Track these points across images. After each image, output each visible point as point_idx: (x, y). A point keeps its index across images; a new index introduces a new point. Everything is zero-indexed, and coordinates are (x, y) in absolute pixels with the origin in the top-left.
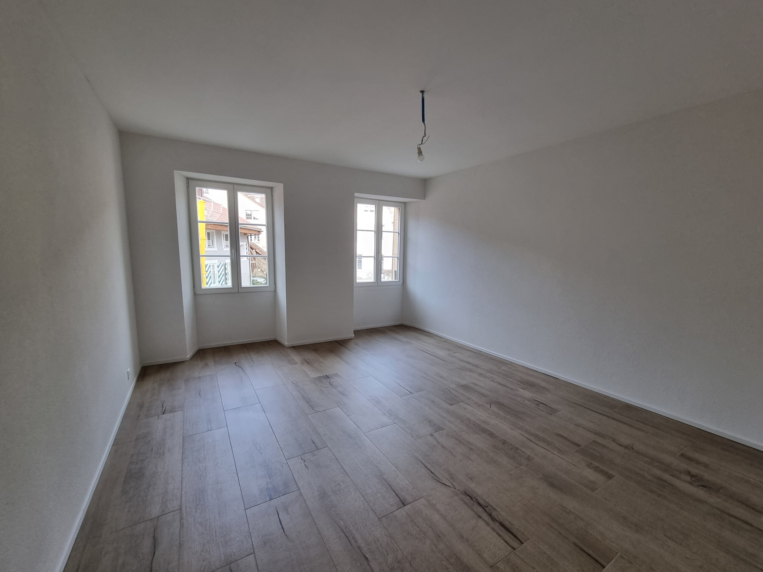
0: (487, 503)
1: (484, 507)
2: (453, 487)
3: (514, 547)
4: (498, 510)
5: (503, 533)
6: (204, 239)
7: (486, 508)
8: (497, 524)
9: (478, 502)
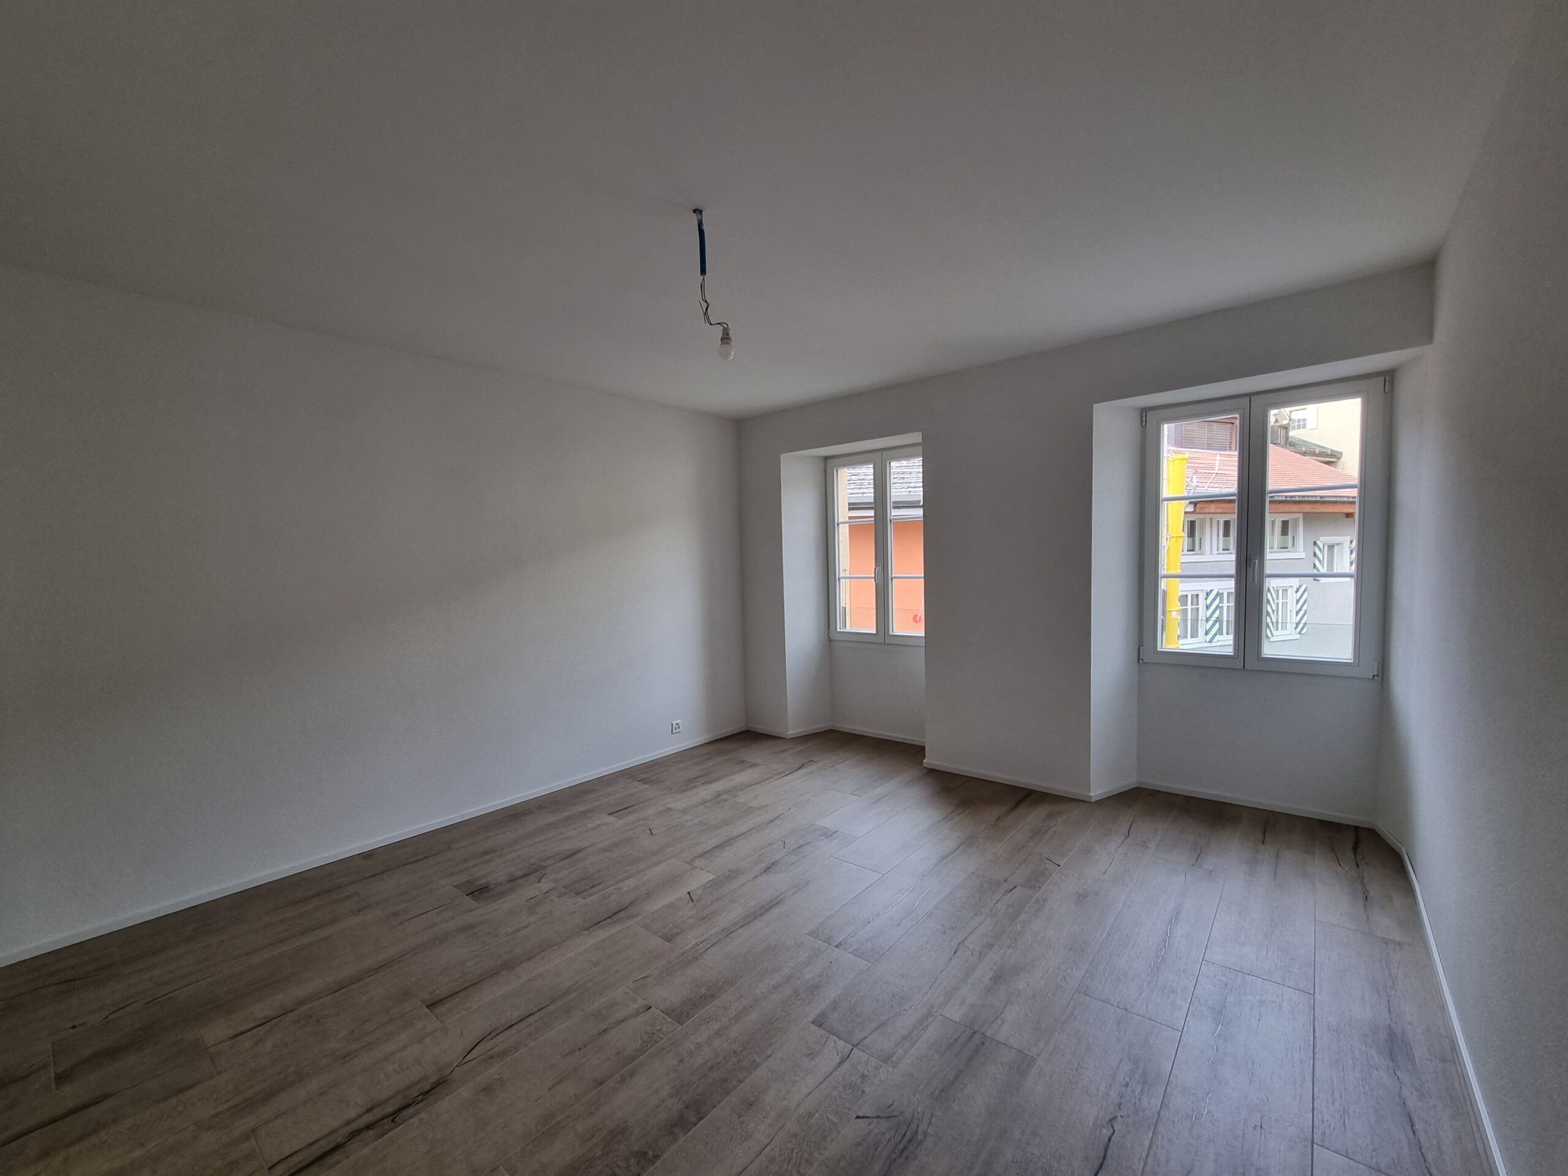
0: (404, 1122)
1: (395, 1116)
2: (464, 1062)
3: (273, 1169)
4: (377, 1143)
5: (316, 1150)
6: (1177, 537)
7: (391, 1118)
8: (339, 1140)
9: (411, 1104)
